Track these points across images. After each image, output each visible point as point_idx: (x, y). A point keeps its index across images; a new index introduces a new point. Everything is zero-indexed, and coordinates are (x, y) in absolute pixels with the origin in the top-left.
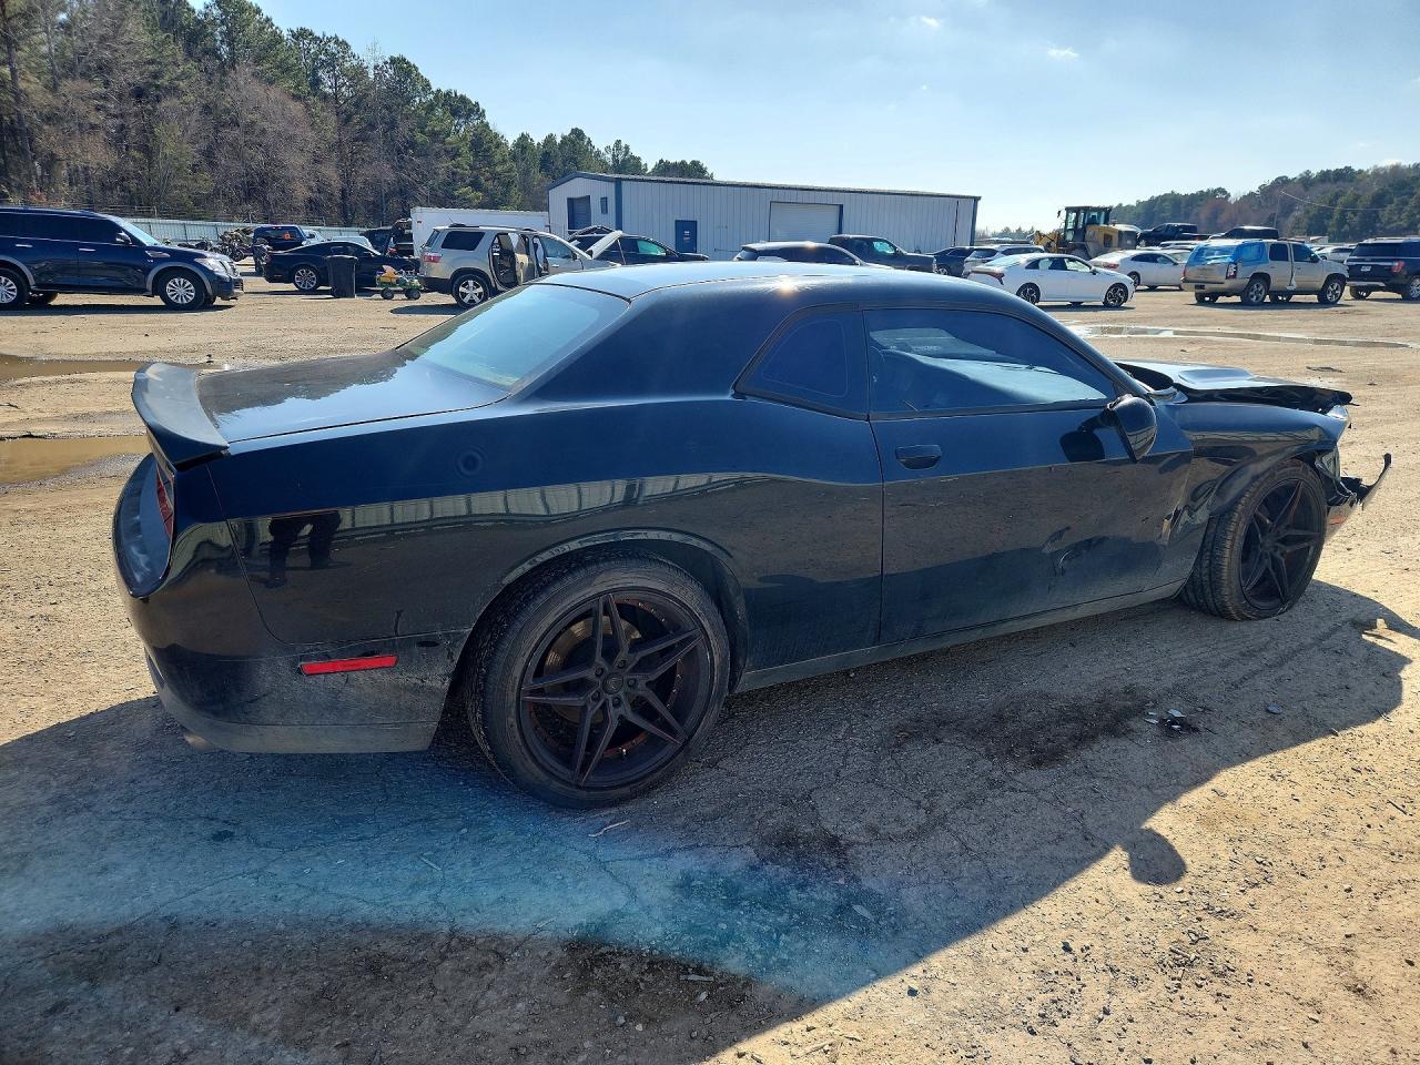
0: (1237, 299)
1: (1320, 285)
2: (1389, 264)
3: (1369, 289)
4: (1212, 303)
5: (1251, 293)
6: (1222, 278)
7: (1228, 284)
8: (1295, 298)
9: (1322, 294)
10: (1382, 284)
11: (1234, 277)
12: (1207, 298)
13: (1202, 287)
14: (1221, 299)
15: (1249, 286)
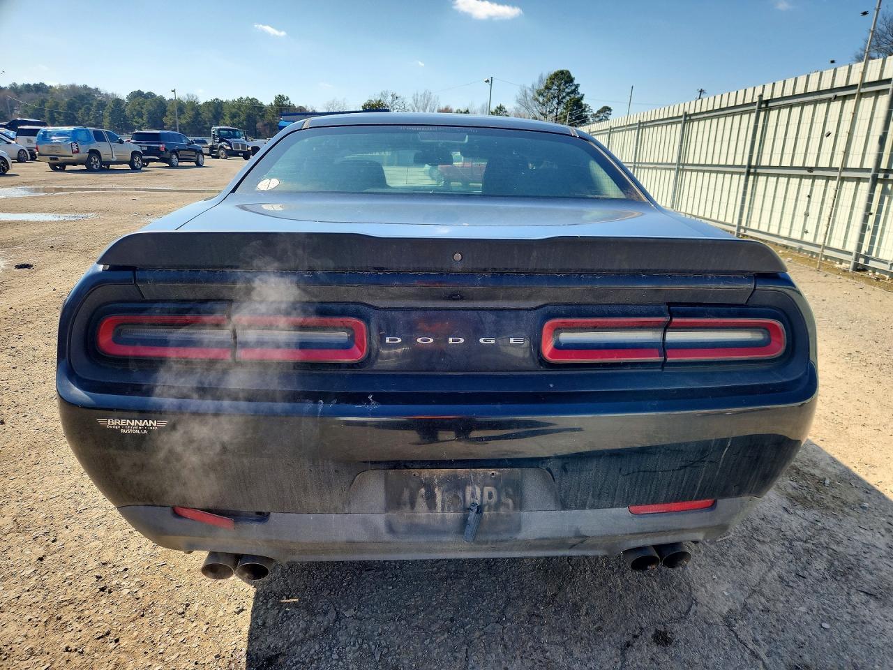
0: (84, 167)
1: (129, 158)
2: (157, 145)
3: (148, 161)
4: (62, 169)
5: (92, 163)
6: (70, 153)
7: (75, 157)
8: (112, 166)
9: (131, 163)
10: (157, 158)
11: (78, 152)
12: (58, 166)
13: (56, 159)
14: (68, 168)
15: (89, 158)
